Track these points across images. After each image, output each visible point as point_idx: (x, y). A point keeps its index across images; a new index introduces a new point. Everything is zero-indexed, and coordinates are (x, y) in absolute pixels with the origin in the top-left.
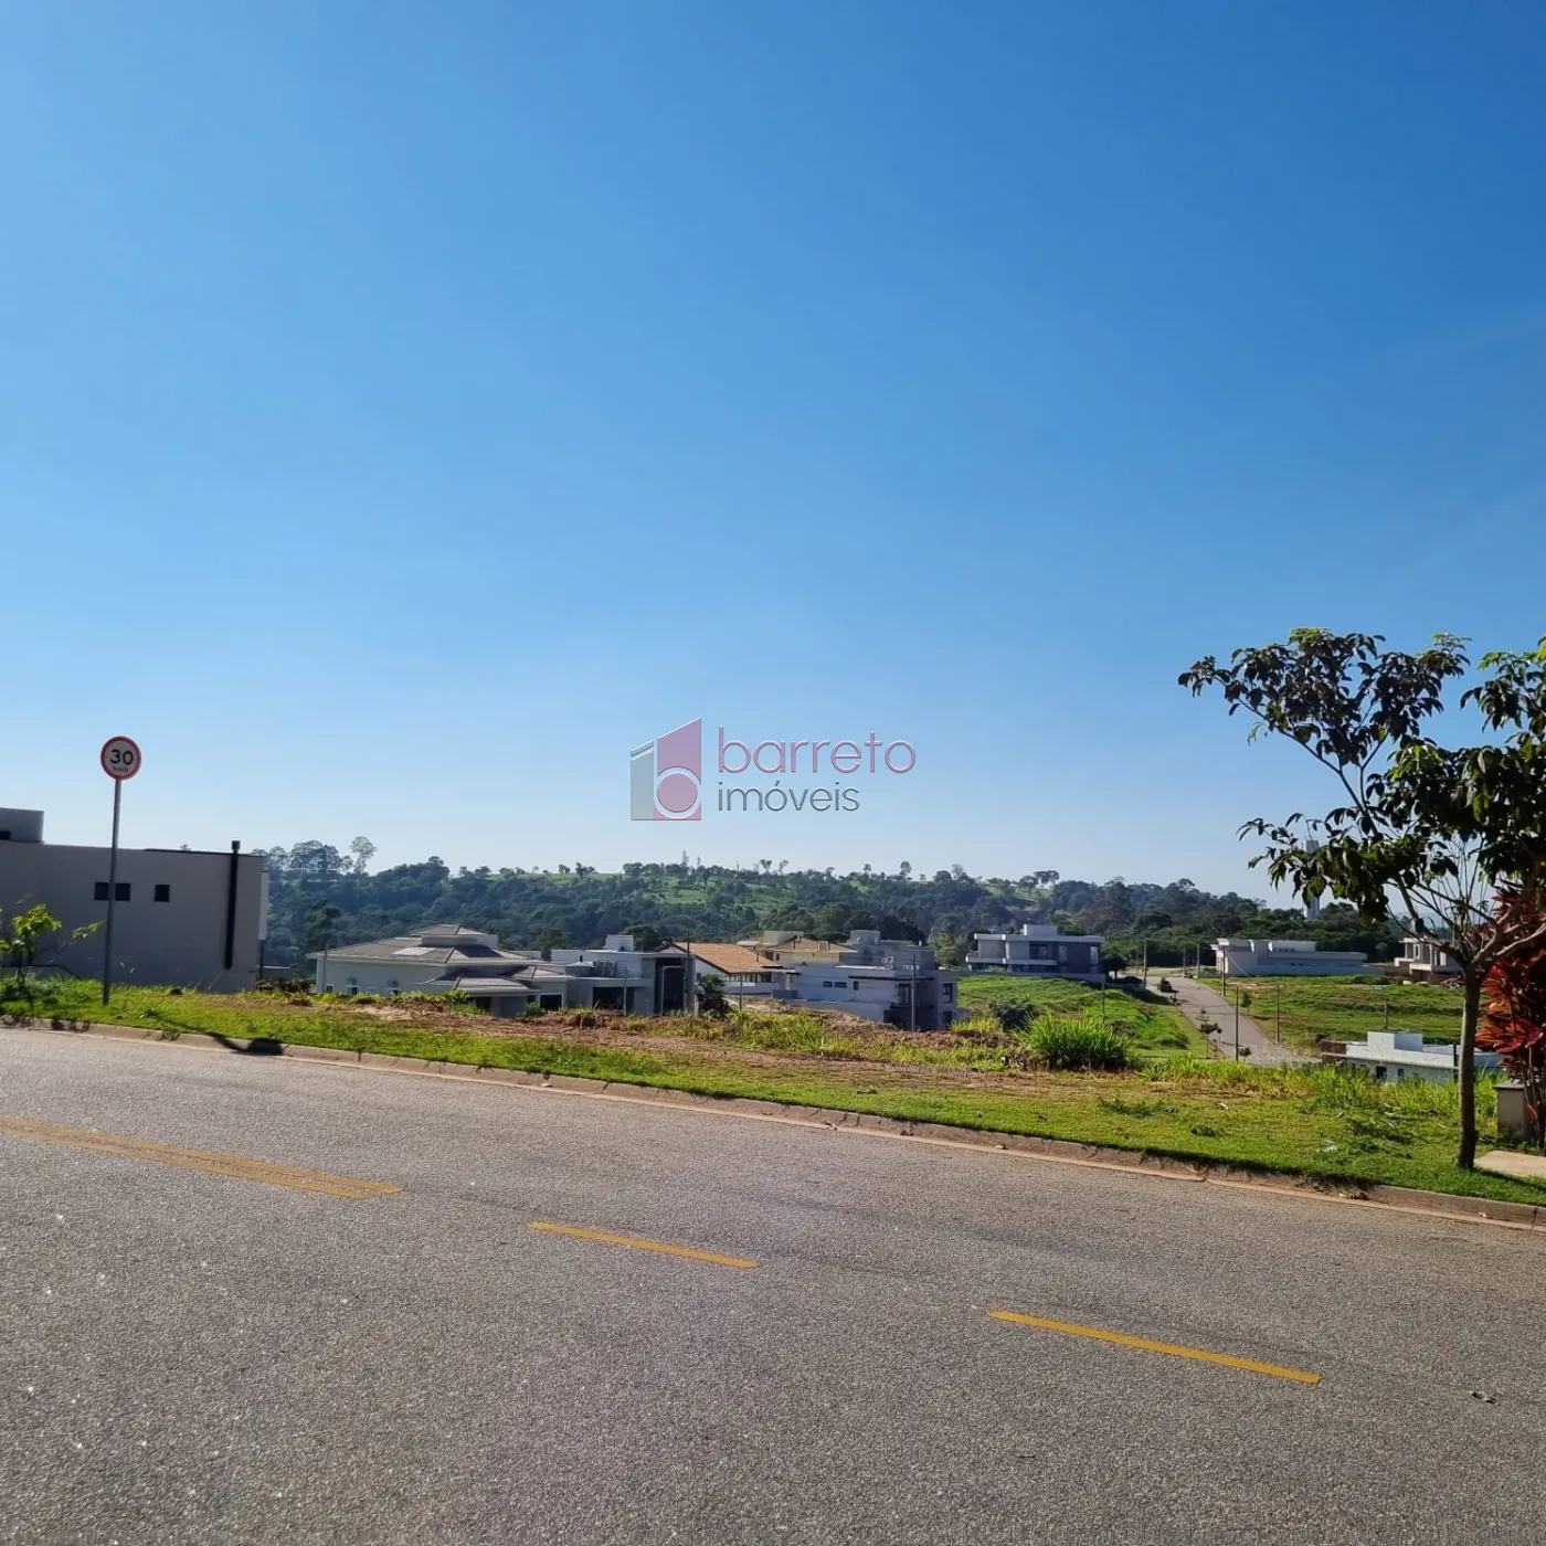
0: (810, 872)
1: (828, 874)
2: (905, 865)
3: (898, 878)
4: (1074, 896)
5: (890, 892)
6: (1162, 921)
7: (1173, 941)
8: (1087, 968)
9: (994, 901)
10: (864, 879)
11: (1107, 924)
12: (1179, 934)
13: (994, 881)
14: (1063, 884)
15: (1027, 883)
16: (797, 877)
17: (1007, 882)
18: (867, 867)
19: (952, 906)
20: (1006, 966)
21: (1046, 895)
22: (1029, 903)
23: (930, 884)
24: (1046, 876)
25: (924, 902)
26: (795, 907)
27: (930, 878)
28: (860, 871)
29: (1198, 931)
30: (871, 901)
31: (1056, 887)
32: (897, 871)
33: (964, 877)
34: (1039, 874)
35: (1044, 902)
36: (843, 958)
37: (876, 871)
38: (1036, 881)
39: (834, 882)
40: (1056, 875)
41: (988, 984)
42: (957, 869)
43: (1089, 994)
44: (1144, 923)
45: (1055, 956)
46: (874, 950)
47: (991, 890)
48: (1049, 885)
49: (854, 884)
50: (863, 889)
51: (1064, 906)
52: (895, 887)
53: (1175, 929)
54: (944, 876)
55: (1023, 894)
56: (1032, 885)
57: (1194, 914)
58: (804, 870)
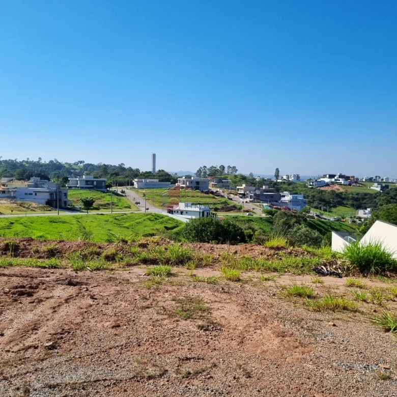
0: (10, 160)
1: (15, 160)
2: (40, 159)
3: (38, 162)
4: (89, 168)
5: (35, 166)
6: (117, 174)
7: (121, 180)
8: (102, 188)
9: (67, 169)
10: (27, 162)
11: (102, 175)
12: (122, 178)
13: (66, 163)
14: (86, 164)
15: (76, 164)
16: (6, 162)
17: (70, 164)
18: (28, 159)
19: (55, 170)
20: (78, 187)
21: (81, 167)
22: (77, 169)
23: (48, 164)
24: (81, 162)
25: (46, 169)
26: (6, 170)
27: (47, 162)
28: (26, 160)
29: (127, 177)
30: (30, 168)
31: (84, 165)
32: (37, 160)
33: (58, 162)
34: (79, 161)
35: (81, 169)
36: (29, 186)
37: (31, 160)
38: (78, 163)
39: (18, 163)
40: (84, 162)
41: (74, 193)
42: (56, 160)
43: (103, 194)
44: (112, 175)
45: (93, 184)
46: (38, 183)
47: (66, 165)
48: (82, 165)
49: (24, 163)
50: (27, 165)
51: (86, 170)
52: (37, 165)
53: (121, 176)
54: (51, 162)
55: (75, 167)
56: (77, 165)
57: (125, 173)
58: (8, 159)
